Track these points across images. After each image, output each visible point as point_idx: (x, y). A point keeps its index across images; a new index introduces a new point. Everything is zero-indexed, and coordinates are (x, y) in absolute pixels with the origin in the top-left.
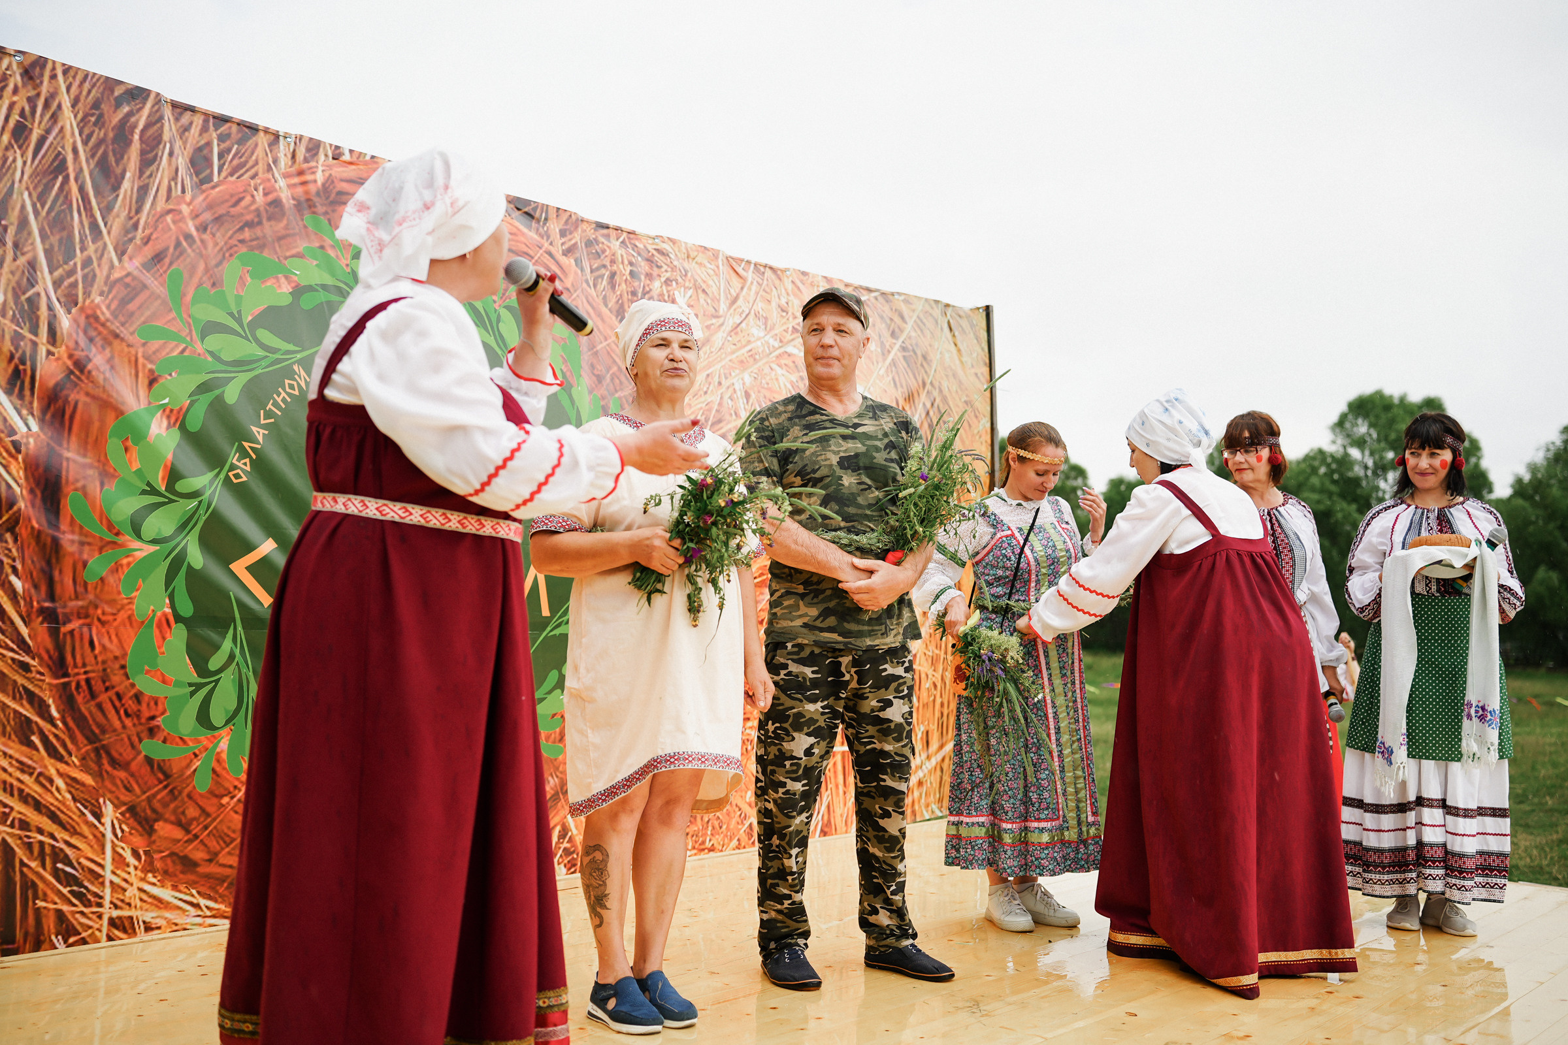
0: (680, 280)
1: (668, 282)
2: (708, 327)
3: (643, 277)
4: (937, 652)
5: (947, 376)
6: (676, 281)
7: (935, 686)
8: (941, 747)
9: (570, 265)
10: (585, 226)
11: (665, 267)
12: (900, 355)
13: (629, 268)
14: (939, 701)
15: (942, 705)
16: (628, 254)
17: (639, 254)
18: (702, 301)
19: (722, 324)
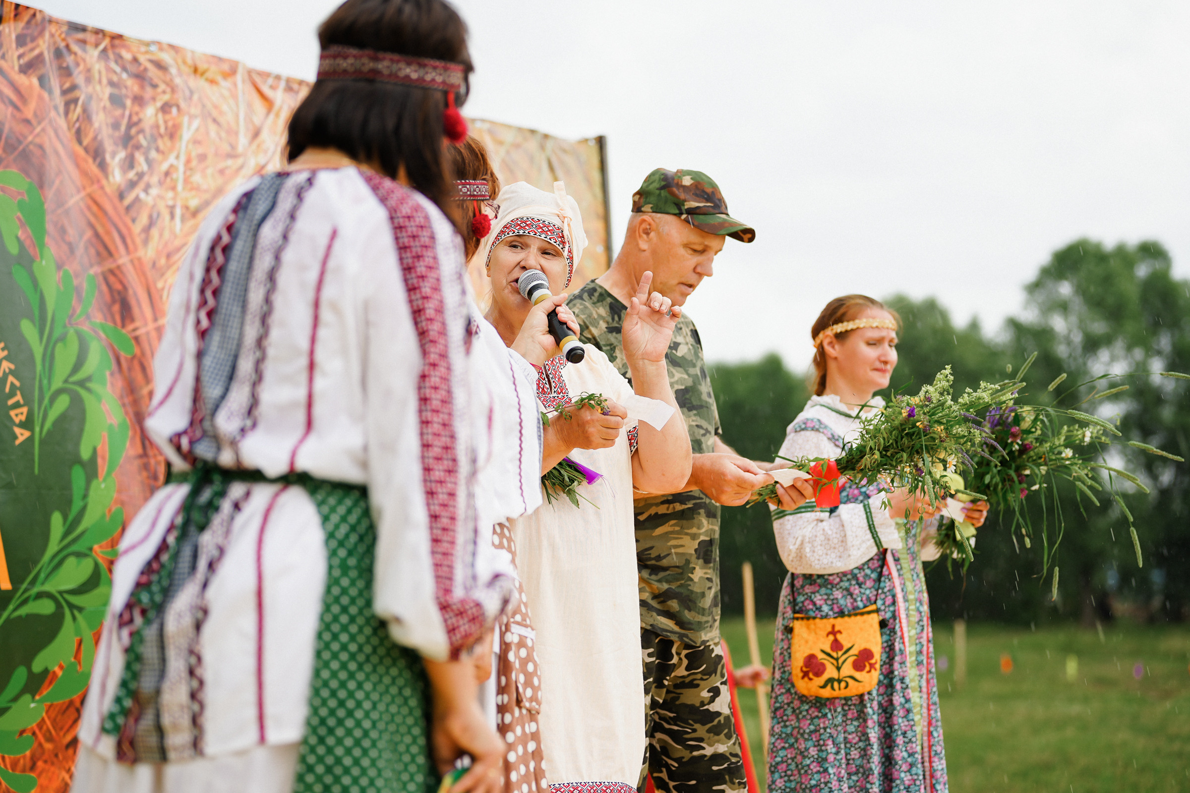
0: (183, 105)
1: (165, 108)
2: (222, 172)
3: (129, 103)
6: (178, 107)
9: (31, 86)
10: (53, 28)
11: (162, 87)
13: (108, 91)
16: (109, 70)
17: (124, 69)
18: (213, 134)
19: (241, 167)
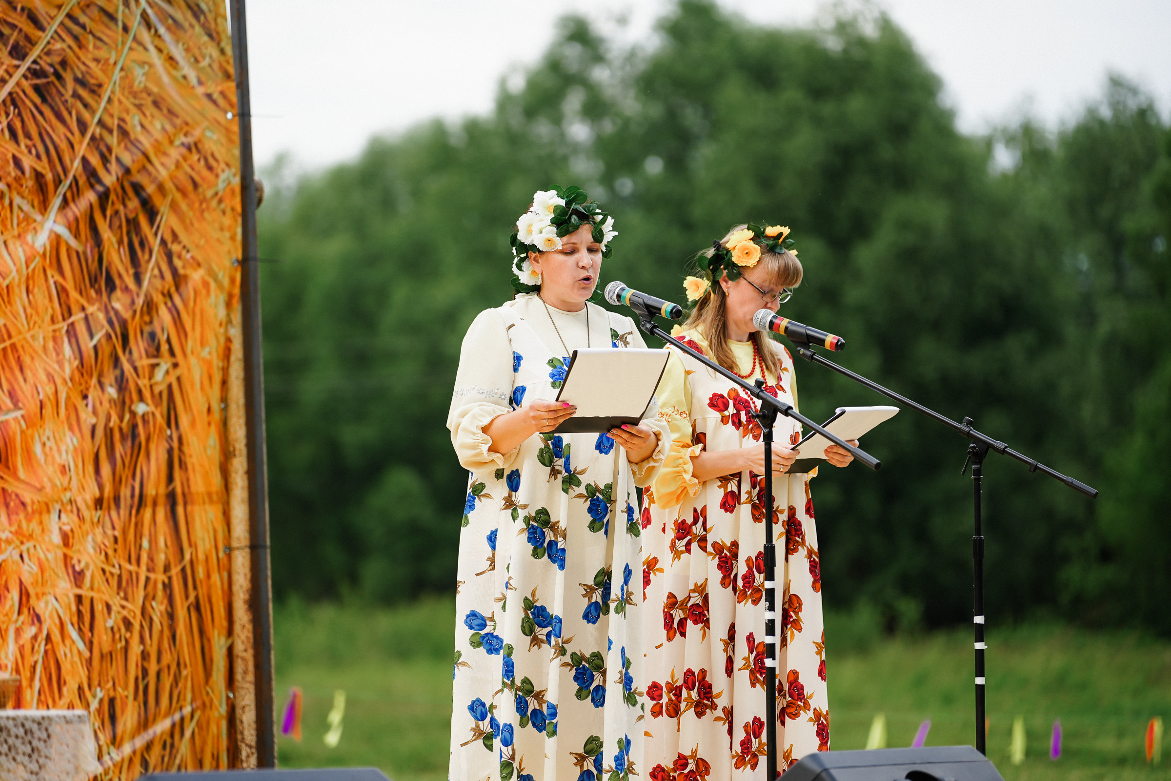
4: (133, 568)
5: (139, 107)
7: (128, 624)
8: (144, 724)
12: (26, 84)
14: (136, 649)
15: (145, 656)
